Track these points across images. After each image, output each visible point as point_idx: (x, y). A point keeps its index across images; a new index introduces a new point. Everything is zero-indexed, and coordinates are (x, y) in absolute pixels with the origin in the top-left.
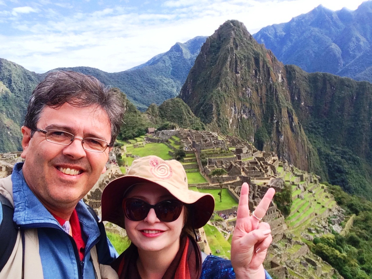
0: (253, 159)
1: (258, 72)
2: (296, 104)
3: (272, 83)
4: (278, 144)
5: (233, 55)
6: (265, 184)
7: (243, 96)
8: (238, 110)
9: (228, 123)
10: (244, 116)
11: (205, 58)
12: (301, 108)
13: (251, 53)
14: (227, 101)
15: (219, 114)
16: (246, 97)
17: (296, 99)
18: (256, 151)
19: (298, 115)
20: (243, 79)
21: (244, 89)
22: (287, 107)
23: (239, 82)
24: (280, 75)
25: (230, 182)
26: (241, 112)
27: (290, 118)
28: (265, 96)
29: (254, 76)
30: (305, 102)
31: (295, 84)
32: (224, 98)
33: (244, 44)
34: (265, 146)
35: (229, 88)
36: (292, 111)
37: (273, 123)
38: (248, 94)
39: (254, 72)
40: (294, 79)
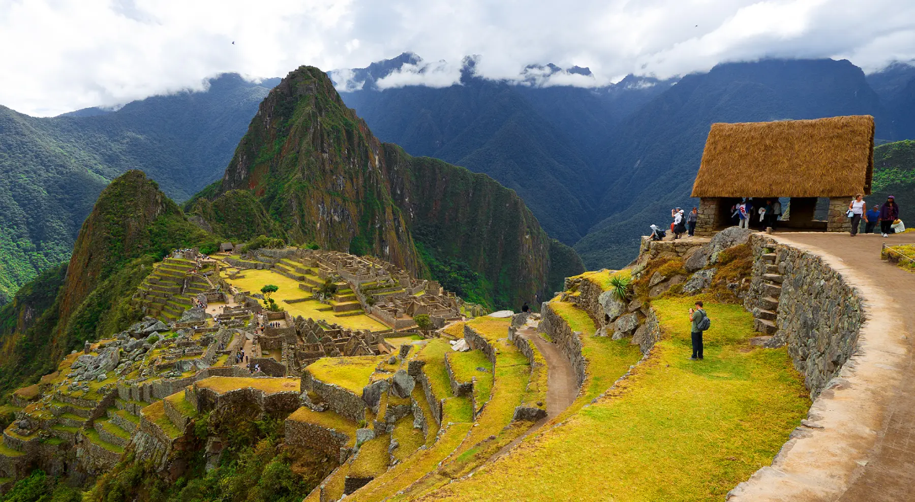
1: (352, 152)
2: (398, 200)
3: (371, 170)
5: (317, 124)
7: (333, 187)
8: (328, 208)
9: (314, 228)
10: (336, 218)
11: (268, 122)
13: (340, 122)
14: (313, 196)
15: (303, 216)
16: (337, 189)
17: (399, 192)
20: (331, 162)
21: (334, 177)
22: (392, 206)
23: (327, 168)
24: (377, 157)
26: (331, 212)
27: (396, 222)
28: (362, 189)
29: (347, 158)
30: (410, 198)
31: (397, 171)
33: (331, 108)
36: (398, 212)
37: (375, 228)
38: (340, 185)
39: (346, 152)
40: (396, 163)
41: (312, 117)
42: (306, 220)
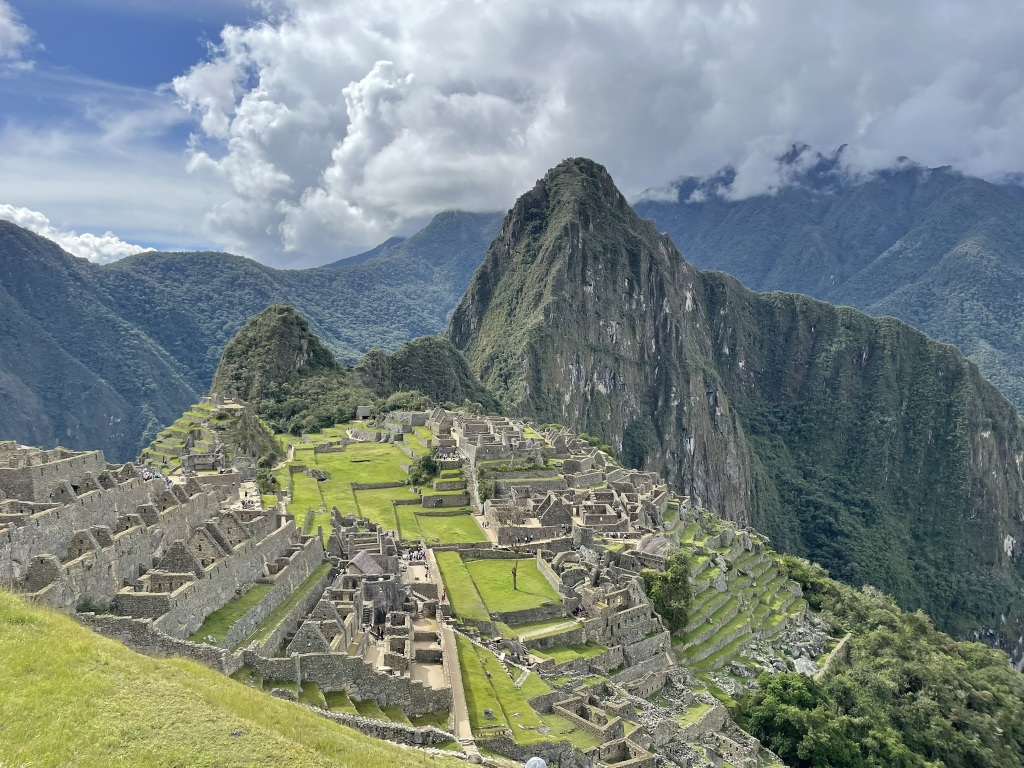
0: (604, 486)
1: (635, 283)
2: (725, 364)
3: (668, 311)
4: (680, 457)
5: (578, 241)
6: (627, 547)
7: (599, 338)
8: (586, 372)
9: (559, 401)
10: (601, 387)
11: (512, 244)
12: (738, 375)
13: (621, 240)
14: (559, 350)
15: (539, 380)
16: (606, 341)
17: (727, 351)
18: (615, 469)
19: (729, 390)
20: (599, 299)
21: (602, 323)
22: (704, 370)
23: (590, 306)
24: (689, 295)
25: (541, 542)
26: (592, 377)
27: (711, 398)
29: (626, 293)
30: (747, 362)
31: (726, 317)
32: (553, 342)
33: (605, 217)
34: (649, 461)
35: (564, 319)
36: (714, 380)
37: (670, 408)
39: (626, 284)
40: (723, 305)
41: (569, 231)
42: (544, 386)
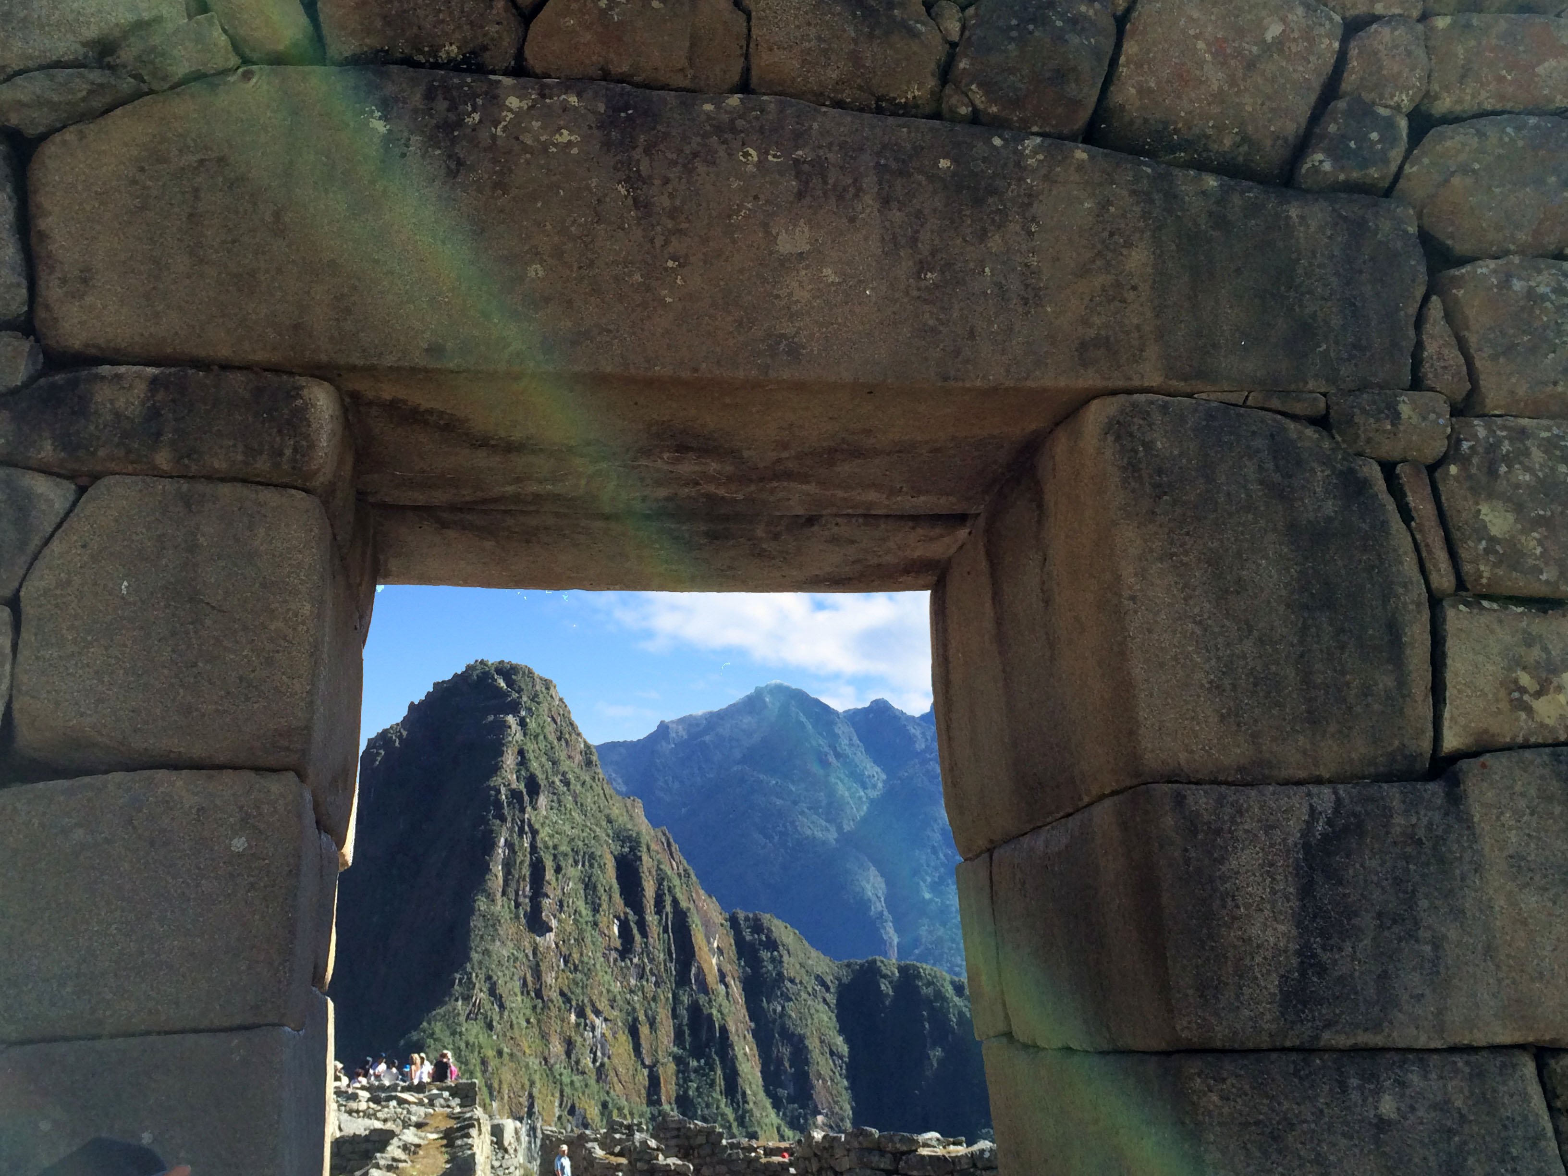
1: (635, 931)
2: (791, 1119)
3: (701, 993)
5: (521, 832)
13: (598, 830)
14: (496, 1085)
16: (583, 1062)
17: (791, 1089)
20: (566, 962)
21: (573, 1017)
23: (549, 978)
28: (671, 1065)
29: (616, 949)
30: (831, 1111)
31: (783, 1012)
32: (484, 1062)
33: (567, 783)
35: (502, 1007)
38: (593, 1050)
39: (616, 930)
